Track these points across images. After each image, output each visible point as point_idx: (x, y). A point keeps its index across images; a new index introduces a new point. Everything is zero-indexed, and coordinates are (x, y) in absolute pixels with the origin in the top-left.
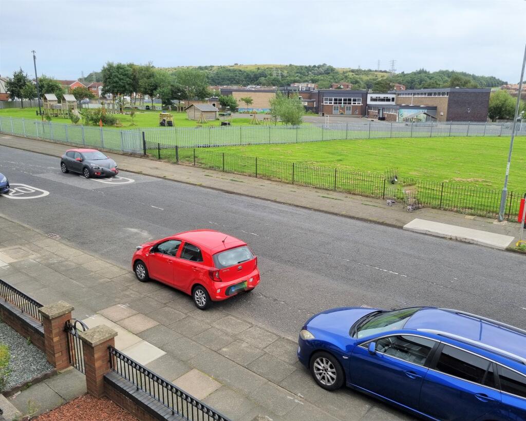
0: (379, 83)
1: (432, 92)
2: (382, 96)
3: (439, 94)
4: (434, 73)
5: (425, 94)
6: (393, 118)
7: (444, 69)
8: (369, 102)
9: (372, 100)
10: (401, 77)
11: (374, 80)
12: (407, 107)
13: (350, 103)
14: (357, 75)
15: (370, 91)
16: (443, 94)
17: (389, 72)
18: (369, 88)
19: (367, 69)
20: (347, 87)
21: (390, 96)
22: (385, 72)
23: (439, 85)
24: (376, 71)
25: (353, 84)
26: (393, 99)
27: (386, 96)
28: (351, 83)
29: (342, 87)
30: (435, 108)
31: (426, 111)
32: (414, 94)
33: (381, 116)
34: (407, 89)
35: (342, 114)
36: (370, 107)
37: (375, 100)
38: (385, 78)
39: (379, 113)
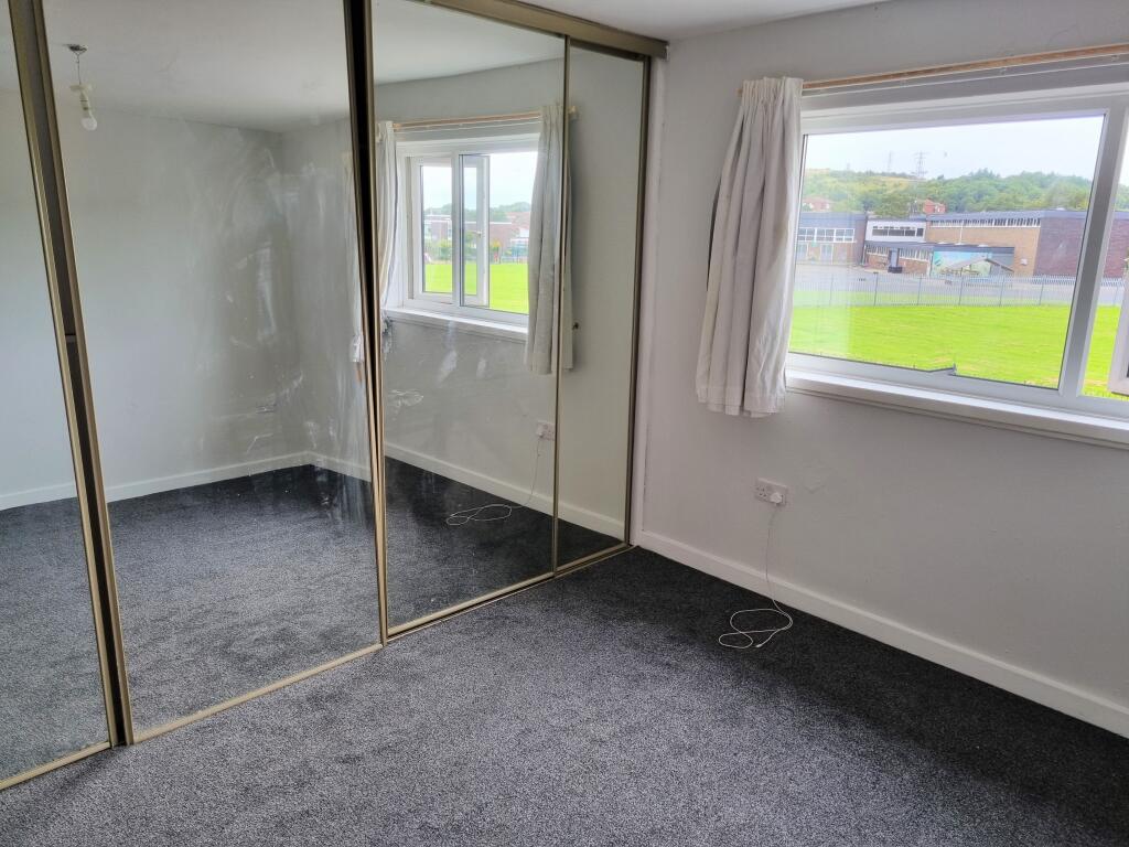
0: (890, 199)
1: (1004, 217)
2: (897, 225)
3: (1021, 221)
4: (1009, 178)
5: (990, 221)
6: (919, 269)
7: (1033, 170)
8: (870, 237)
9: (877, 232)
10: (936, 185)
11: (878, 192)
12: (950, 247)
13: (831, 239)
14: (842, 181)
15: (871, 213)
16: (1029, 221)
17: (910, 177)
18: (866, 208)
19: (863, 171)
20: (823, 206)
21: (915, 226)
22: (903, 176)
23: (1022, 203)
24: (883, 174)
25: (834, 200)
26: (920, 232)
27: (905, 224)
28: (830, 198)
29: (811, 206)
30: (1010, 250)
31: (990, 256)
32: (966, 222)
33: (894, 265)
34: (948, 210)
35: (813, 259)
36: (870, 246)
37: (883, 232)
38: (901, 188)
39: (890, 258)
